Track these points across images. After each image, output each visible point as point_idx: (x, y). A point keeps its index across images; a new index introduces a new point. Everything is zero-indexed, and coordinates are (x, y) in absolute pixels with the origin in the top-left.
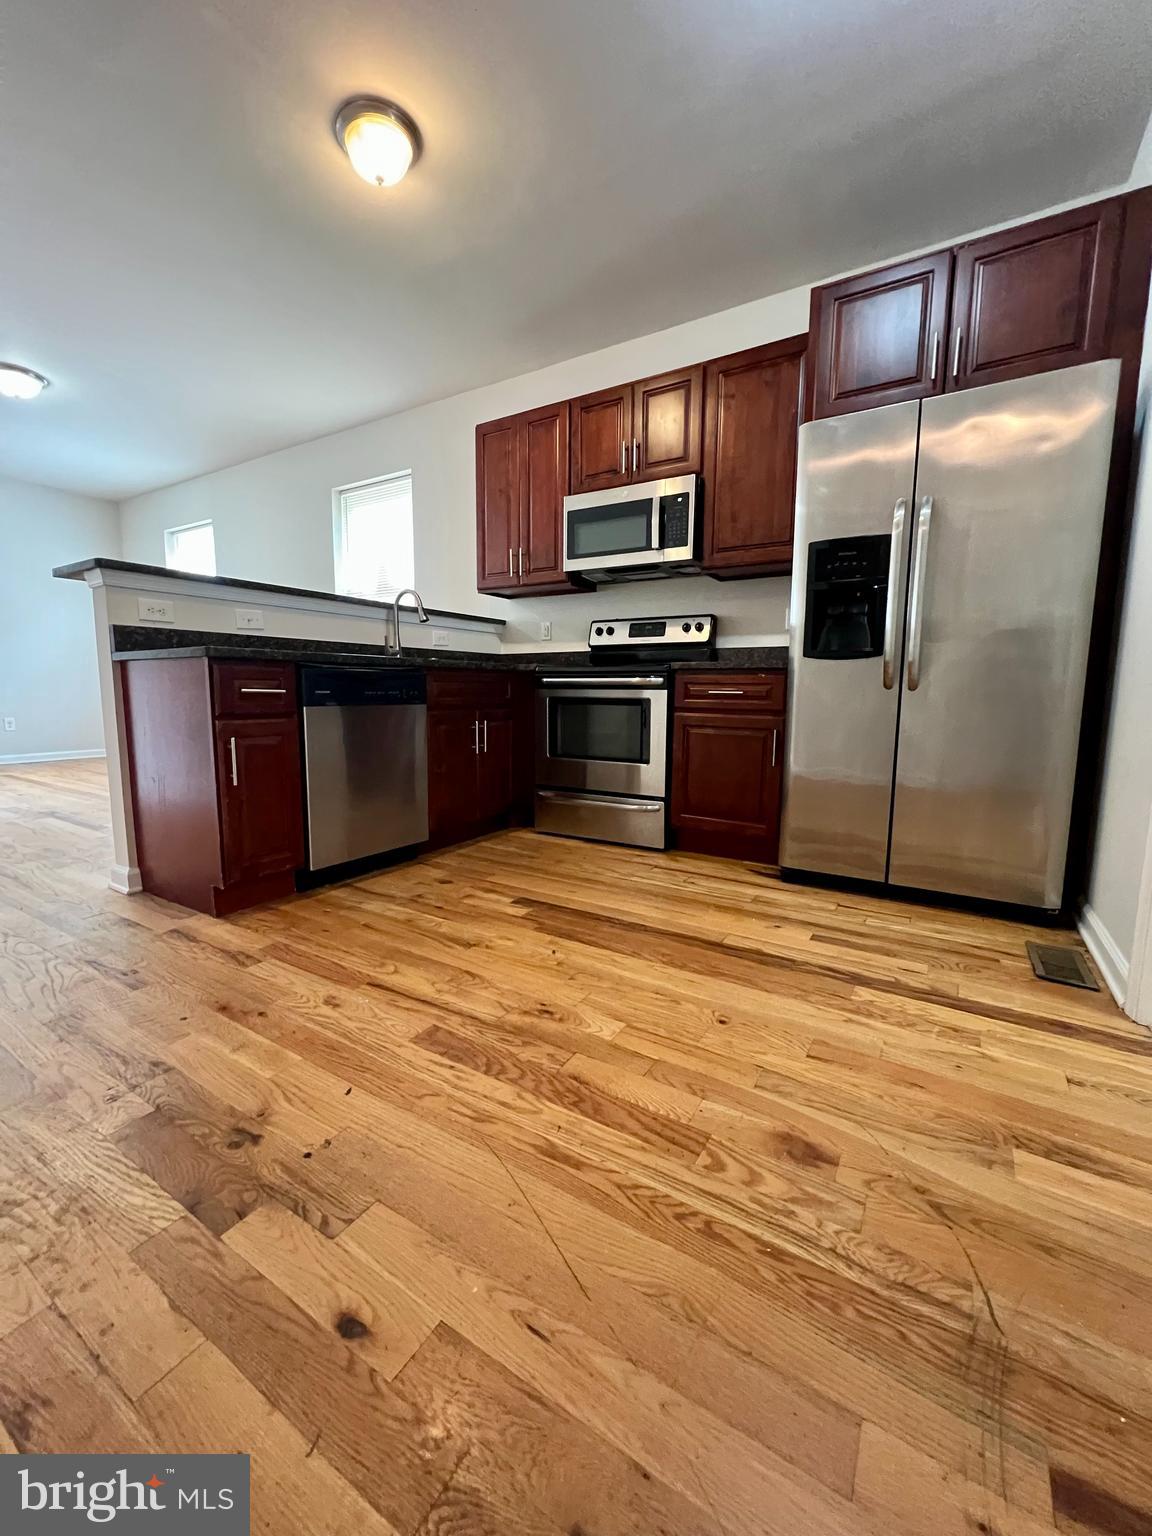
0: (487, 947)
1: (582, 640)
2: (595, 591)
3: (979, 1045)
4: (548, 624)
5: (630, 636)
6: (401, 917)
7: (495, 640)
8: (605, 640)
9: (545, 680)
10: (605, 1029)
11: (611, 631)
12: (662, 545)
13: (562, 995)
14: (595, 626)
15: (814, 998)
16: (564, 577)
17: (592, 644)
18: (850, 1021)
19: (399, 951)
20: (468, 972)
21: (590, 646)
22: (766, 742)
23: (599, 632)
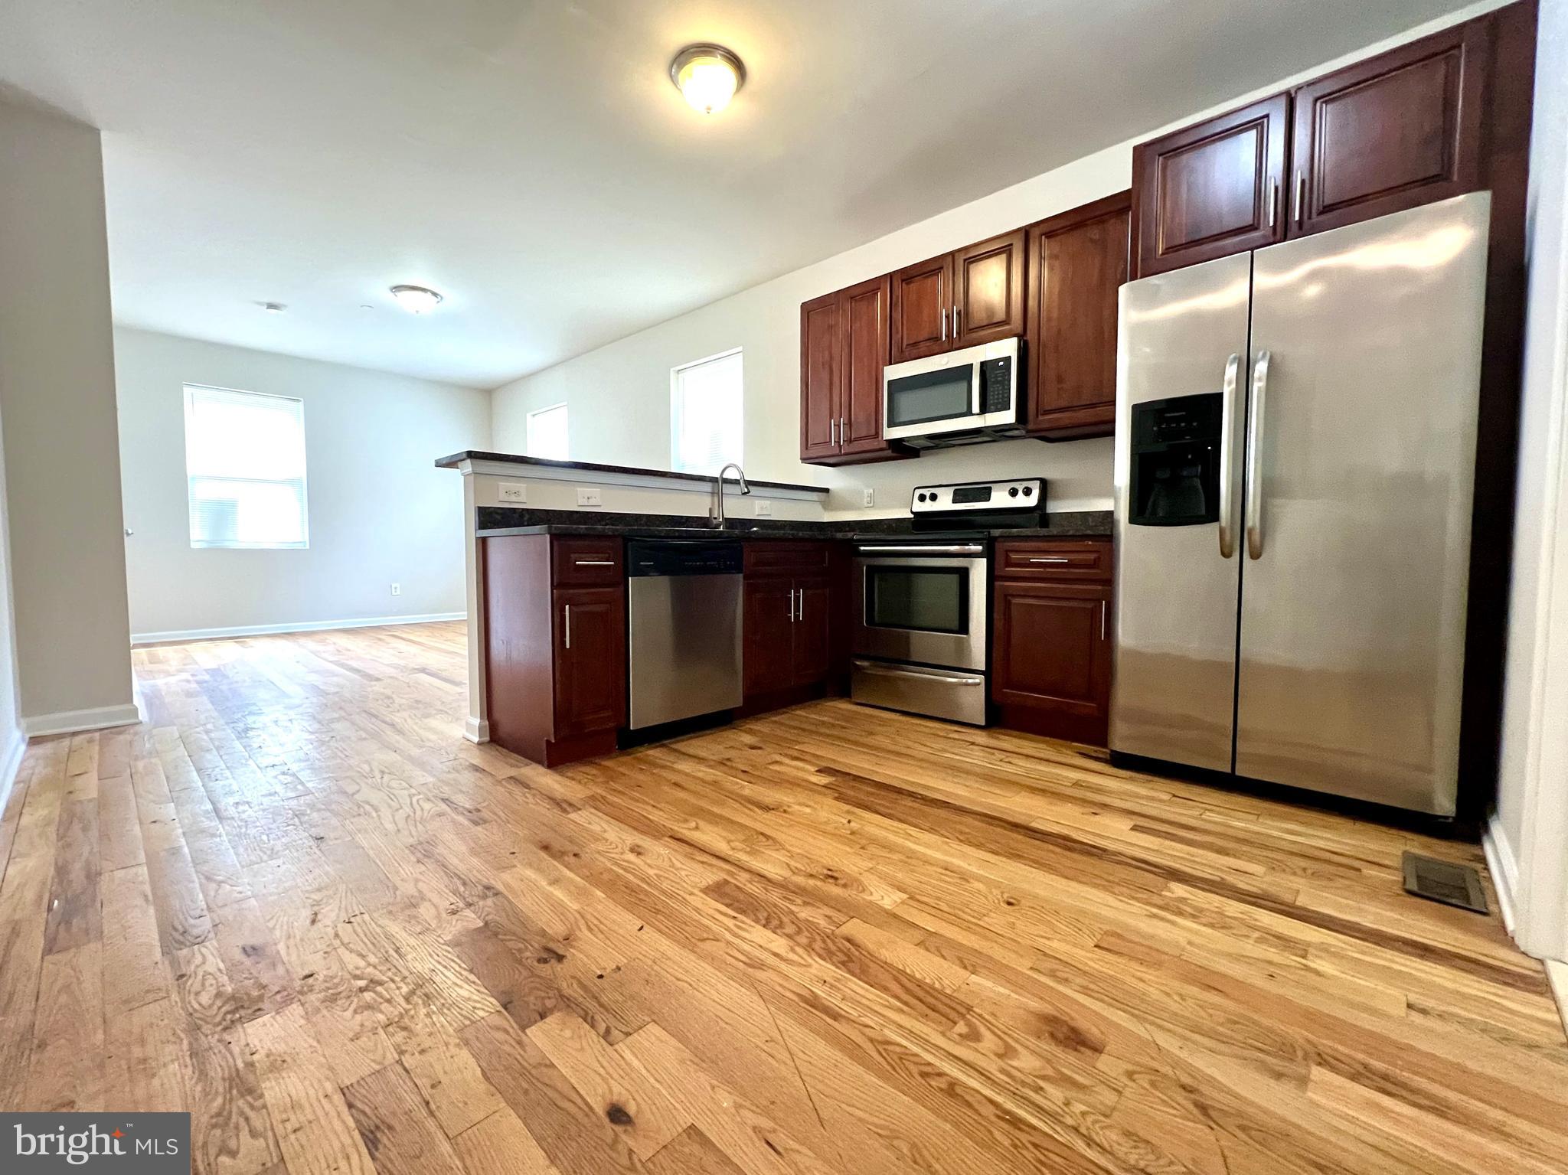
0: (785, 811)
1: (902, 506)
2: (918, 456)
3: (1304, 957)
4: (872, 491)
5: (954, 501)
6: (708, 778)
7: (819, 508)
8: (928, 506)
9: (862, 548)
10: (888, 899)
11: (934, 497)
12: (984, 410)
13: (849, 862)
14: (918, 493)
15: (1117, 889)
16: (884, 445)
17: (914, 510)
18: (1155, 916)
19: (702, 810)
20: (762, 834)
21: (912, 512)
22: (1094, 614)
23: (922, 498)
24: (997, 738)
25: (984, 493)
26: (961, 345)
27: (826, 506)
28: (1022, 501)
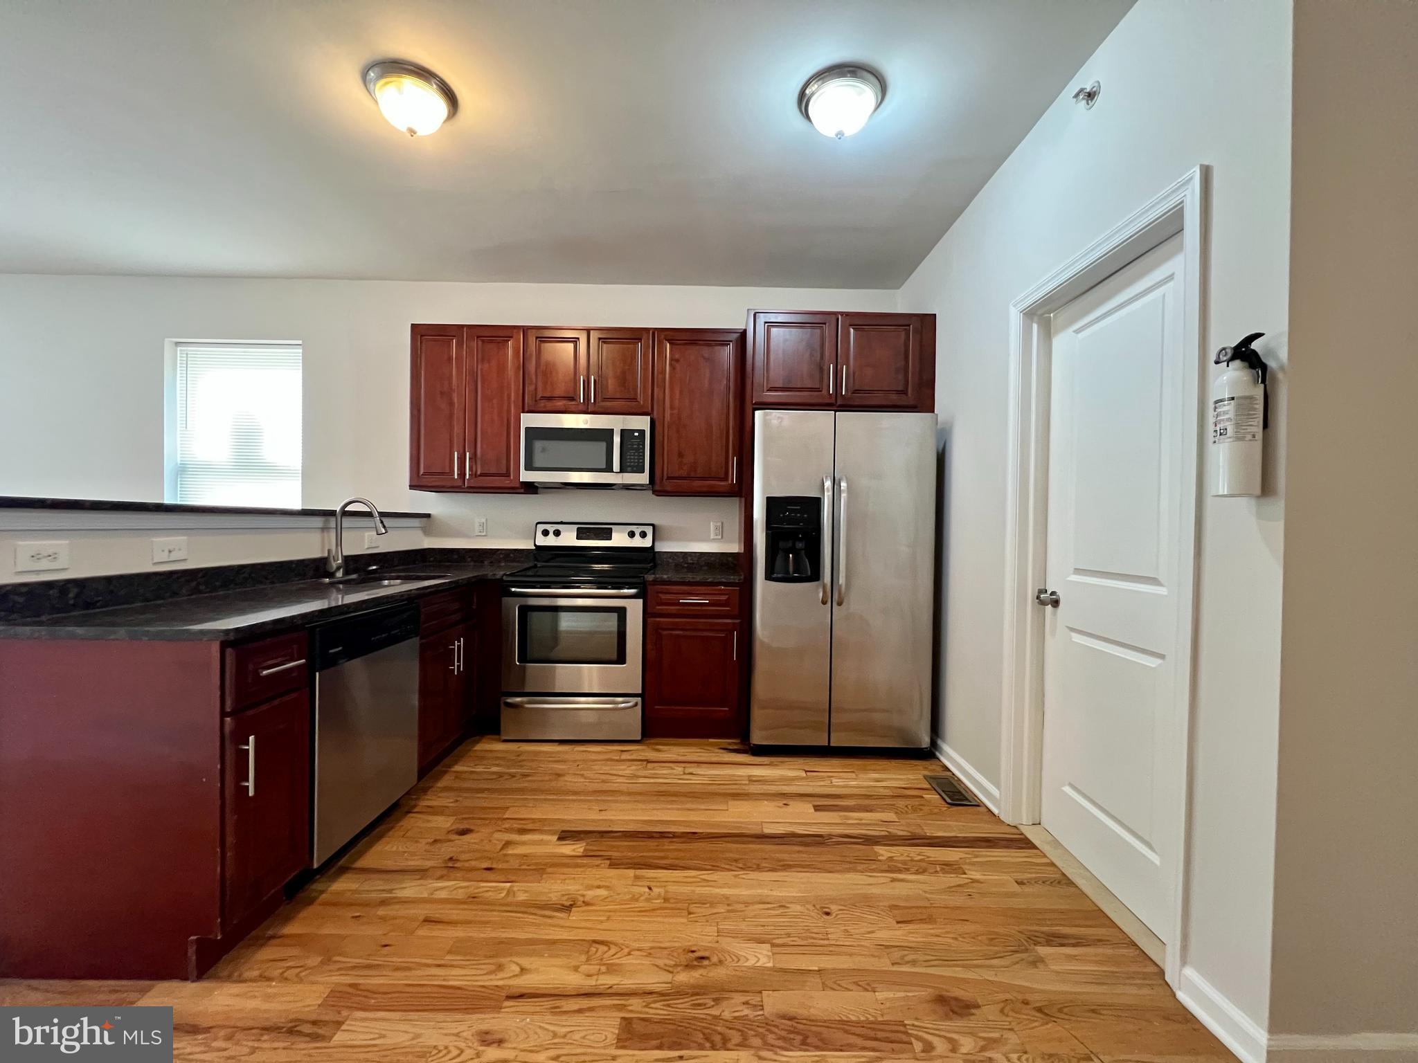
0: (586, 904)
1: (525, 538)
2: (537, 493)
4: (484, 520)
5: (578, 538)
7: (419, 533)
8: (551, 541)
9: (513, 589)
10: (759, 957)
11: (557, 533)
12: (622, 470)
13: (700, 935)
14: (541, 528)
15: (860, 867)
16: (518, 485)
17: (537, 544)
18: (893, 880)
21: (535, 545)
22: (727, 642)
23: (546, 533)
24: (659, 750)
25: (607, 534)
26: (596, 409)
27: (427, 531)
28: (637, 542)
